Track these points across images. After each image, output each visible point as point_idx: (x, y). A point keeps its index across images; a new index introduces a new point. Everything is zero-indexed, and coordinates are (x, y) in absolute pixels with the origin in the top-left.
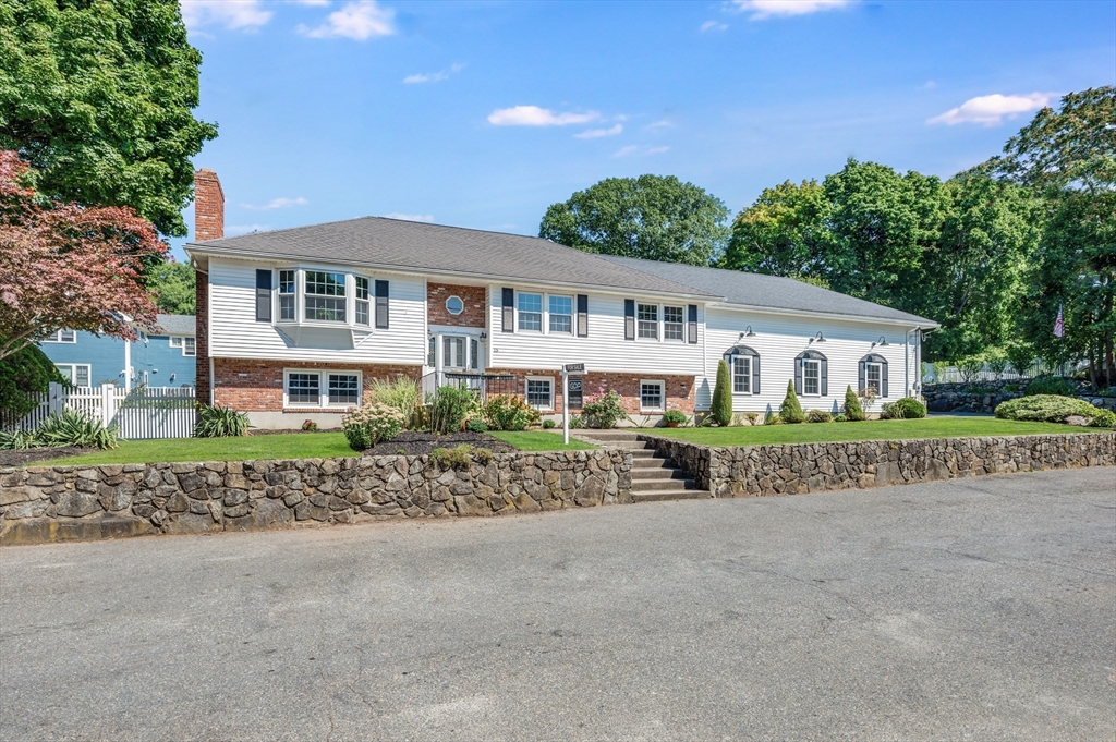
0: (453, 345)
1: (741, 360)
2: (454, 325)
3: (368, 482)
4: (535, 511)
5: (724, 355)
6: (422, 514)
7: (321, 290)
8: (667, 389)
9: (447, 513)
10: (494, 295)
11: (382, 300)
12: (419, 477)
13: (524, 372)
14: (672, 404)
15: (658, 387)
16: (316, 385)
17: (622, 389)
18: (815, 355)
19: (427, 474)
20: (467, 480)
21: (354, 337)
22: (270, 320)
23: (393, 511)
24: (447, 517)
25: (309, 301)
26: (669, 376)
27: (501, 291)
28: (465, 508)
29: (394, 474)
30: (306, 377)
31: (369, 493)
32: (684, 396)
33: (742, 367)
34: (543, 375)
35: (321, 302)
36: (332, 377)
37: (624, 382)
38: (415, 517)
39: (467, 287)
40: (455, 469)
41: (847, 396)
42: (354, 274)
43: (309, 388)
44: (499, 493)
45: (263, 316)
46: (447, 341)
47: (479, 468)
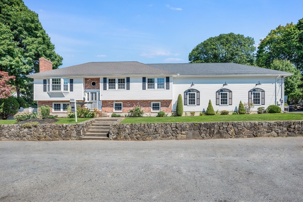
0: (94, 95)
1: (192, 94)
2: (93, 89)
3: (7, 130)
4: (50, 140)
5: (184, 92)
6: (20, 139)
7: (55, 83)
8: (161, 104)
9: (26, 139)
10: (102, 80)
11: (72, 84)
12: (19, 130)
13: (113, 101)
14: (162, 109)
15: (159, 104)
16: (60, 106)
17: (144, 105)
18: (226, 90)
19: (21, 129)
20: (31, 131)
21: (64, 94)
22: (46, 91)
23: (12, 138)
24: (26, 140)
25: (53, 86)
26: (162, 100)
27: (103, 79)
28: (30, 138)
29: (13, 129)
30: (58, 104)
31: (7, 133)
32: (168, 106)
33: (192, 96)
34: (119, 102)
35: (56, 86)
36: (64, 104)
37: (146, 103)
38: (18, 140)
39: (96, 79)
40: (28, 128)
41: (240, 105)
42: (63, 78)
43: (58, 107)
44: (39, 135)
45: (45, 90)
46: (92, 93)
47: (34, 128)
